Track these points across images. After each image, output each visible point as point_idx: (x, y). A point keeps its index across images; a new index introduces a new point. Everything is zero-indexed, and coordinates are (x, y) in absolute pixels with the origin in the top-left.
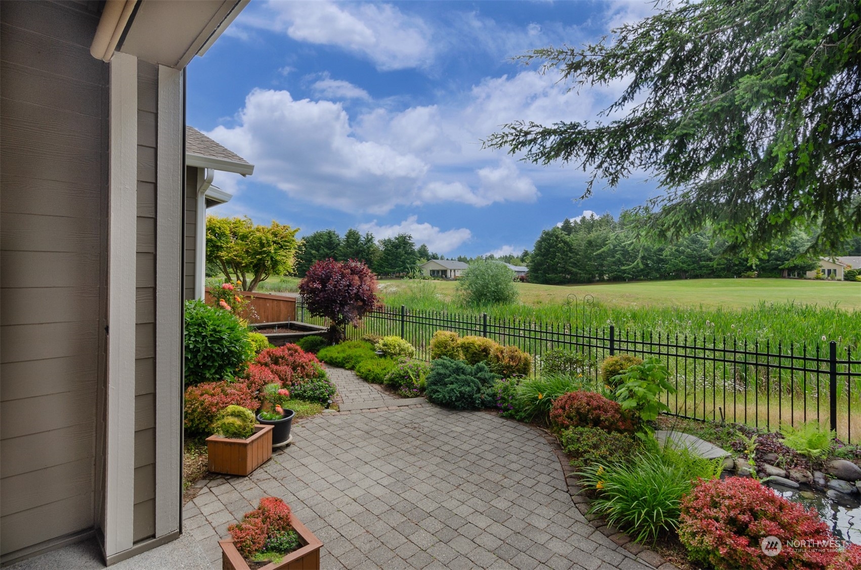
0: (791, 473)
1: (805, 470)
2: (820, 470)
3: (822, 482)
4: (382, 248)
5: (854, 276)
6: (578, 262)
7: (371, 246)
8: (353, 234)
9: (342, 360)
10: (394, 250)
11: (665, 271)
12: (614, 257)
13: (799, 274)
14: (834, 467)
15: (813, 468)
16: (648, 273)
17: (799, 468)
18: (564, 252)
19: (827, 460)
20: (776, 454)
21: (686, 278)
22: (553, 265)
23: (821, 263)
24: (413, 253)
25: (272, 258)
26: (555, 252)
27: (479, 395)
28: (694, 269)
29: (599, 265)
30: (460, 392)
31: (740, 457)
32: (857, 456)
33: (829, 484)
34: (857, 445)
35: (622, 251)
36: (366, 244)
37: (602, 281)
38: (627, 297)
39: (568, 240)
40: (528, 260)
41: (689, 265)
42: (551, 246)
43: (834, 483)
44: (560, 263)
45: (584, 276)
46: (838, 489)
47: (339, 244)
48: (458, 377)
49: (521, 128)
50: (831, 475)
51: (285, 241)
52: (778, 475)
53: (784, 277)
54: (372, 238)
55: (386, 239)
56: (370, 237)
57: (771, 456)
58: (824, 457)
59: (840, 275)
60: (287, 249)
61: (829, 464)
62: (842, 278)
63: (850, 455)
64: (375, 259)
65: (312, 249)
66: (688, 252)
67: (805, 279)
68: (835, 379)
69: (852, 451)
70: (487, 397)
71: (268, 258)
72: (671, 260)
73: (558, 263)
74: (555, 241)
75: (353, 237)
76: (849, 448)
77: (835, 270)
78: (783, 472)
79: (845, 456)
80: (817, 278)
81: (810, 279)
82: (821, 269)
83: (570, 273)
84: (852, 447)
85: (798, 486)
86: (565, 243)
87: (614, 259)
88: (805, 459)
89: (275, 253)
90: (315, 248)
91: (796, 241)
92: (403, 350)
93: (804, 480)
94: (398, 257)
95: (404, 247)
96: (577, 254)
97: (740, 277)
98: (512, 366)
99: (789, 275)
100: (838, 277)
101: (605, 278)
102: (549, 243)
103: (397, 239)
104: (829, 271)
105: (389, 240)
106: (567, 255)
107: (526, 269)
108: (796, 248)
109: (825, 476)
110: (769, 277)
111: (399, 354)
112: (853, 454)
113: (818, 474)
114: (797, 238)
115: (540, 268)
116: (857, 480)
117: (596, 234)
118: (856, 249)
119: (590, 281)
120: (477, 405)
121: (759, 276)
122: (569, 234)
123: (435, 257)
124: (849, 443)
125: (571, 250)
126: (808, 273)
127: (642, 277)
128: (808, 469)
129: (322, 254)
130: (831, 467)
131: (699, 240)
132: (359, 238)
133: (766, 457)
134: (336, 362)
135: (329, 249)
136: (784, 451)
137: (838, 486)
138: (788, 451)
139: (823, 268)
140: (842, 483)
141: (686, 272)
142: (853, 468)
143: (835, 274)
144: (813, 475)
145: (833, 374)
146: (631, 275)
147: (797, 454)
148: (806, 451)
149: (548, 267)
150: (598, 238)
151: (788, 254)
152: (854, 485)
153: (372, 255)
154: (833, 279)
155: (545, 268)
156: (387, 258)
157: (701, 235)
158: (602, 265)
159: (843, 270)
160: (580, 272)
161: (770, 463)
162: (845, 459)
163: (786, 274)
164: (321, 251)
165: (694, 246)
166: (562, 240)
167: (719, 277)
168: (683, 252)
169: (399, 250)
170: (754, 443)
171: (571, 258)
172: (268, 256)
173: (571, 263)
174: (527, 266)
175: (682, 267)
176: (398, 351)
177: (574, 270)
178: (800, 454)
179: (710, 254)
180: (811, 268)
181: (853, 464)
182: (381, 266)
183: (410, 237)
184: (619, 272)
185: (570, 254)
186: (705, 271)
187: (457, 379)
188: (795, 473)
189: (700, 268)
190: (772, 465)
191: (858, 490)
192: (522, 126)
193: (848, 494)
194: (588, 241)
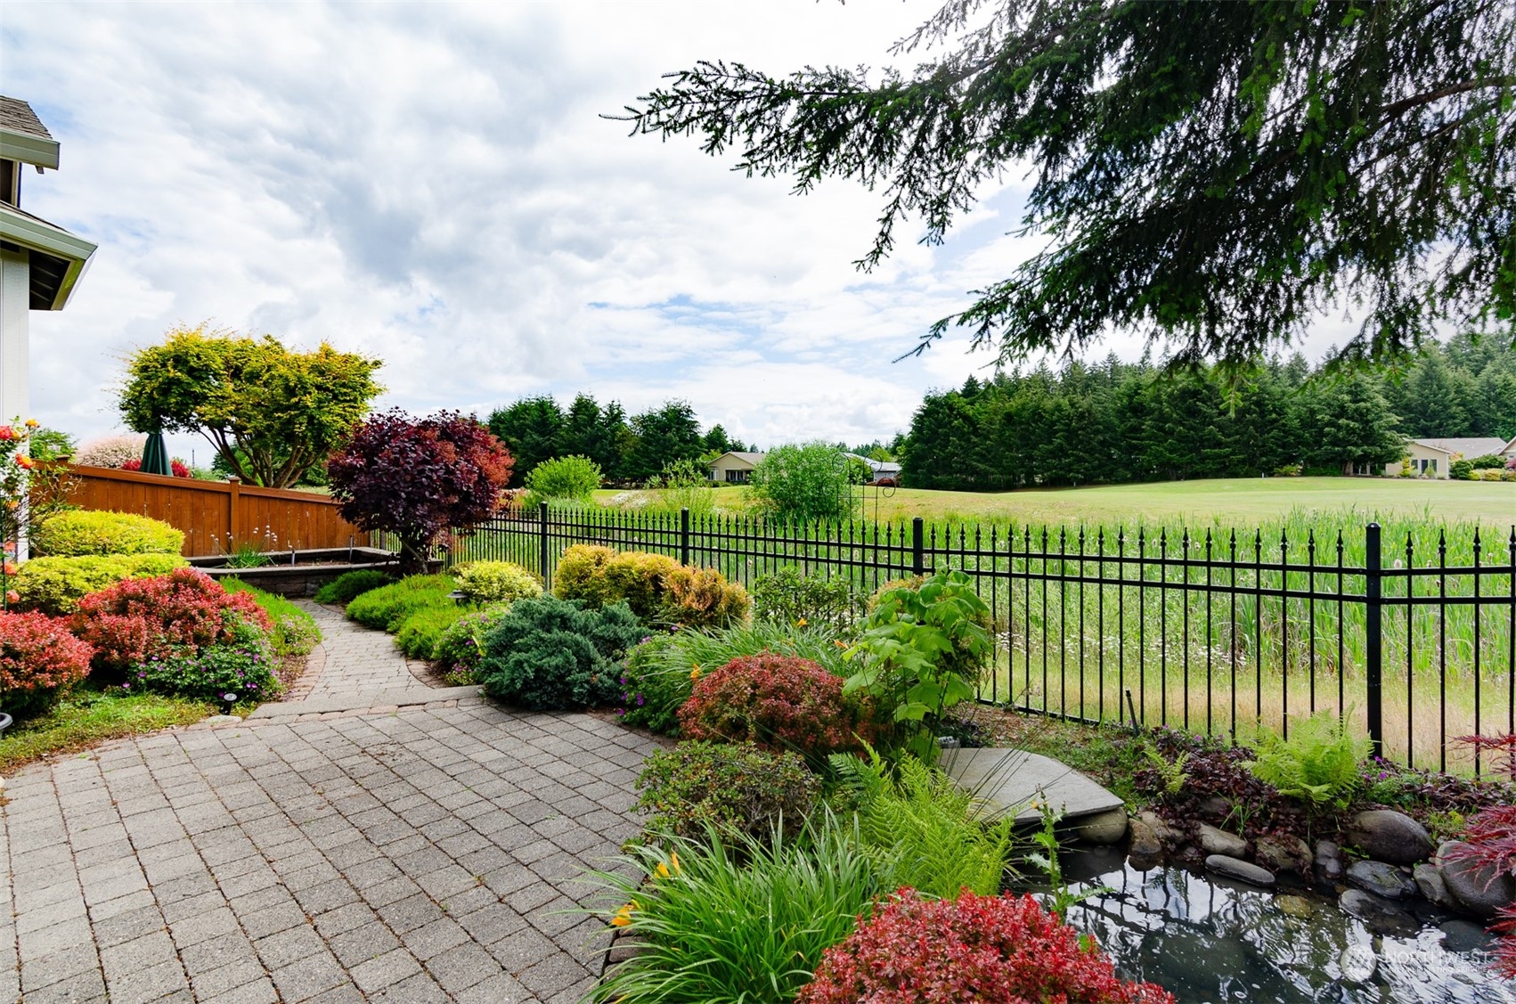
0: (1260, 848)
1: (1293, 838)
2: (1330, 837)
3: (1332, 867)
4: (638, 432)
5: (1467, 471)
6: (989, 452)
7: (617, 429)
8: (586, 407)
9: (383, 614)
10: (660, 435)
12: (1051, 442)
13: (1372, 469)
14: (1362, 830)
15: (1314, 833)
16: (1112, 471)
17: (1280, 833)
18: (964, 434)
19: (1349, 810)
20: (1227, 800)
21: (1178, 479)
22: (944, 459)
23: (1410, 449)
24: (695, 438)
25: (311, 418)
26: (947, 435)
27: (586, 675)
28: (1191, 462)
29: (1025, 457)
30: (538, 670)
31: (1147, 809)
32: (1422, 797)
33: (1349, 872)
34: (1427, 771)
35: (1066, 431)
36: (607, 426)
37: (1030, 485)
38: (1061, 507)
39: (971, 413)
40: (901, 450)
41: (1182, 455)
42: (940, 424)
43: (1362, 870)
44: (957, 455)
45: (996, 476)
46: (1369, 886)
47: (559, 426)
48: (544, 635)
49: (720, 81)
50: (1356, 850)
51: (344, 385)
52: (1227, 852)
53: (1346, 475)
54: (620, 413)
55: (646, 414)
56: (616, 412)
57: (1219, 803)
58: (1343, 804)
59: (1444, 469)
60: (345, 401)
61: (1352, 821)
62: (1447, 474)
63: (1407, 797)
64: (626, 452)
65: (510, 434)
66: (1180, 432)
67: (1383, 477)
68: (1379, 613)
69: (1410, 787)
70: (605, 678)
71: (304, 419)
72: (1150, 447)
73: (954, 455)
74: (949, 416)
75: (584, 408)
76: (1407, 778)
77: (1434, 462)
78: (1238, 844)
79: (1393, 800)
80: (1404, 476)
81: (1391, 477)
82: (1410, 459)
83: (974, 472)
84: (1414, 777)
85: (1272, 879)
86: (966, 418)
87: (1051, 447)
88: (1297, 810)
89: (319, 408)
90: (516, 432)
91: (1368, 410)
92: (510, 589)
93: (1288, 863)
94: (667, 448)
95: (678, 429)
96: (987, 438)
97: (1271, 475)
98: (698, 612)
99: (1356, 471)
100: (1439, 473)
101: (1037, 480)
102: (936, 419)
103: (664, 414)
104: (1425, 463)
105: (651, 418)
106: (968, 440)
107: (897, 468)
108: (1368, 422)
109: (1342, 851)
110: (1322, 475)
111: (500, 598)
112: (1415, 793)
113: (1325, 848)
114: (1369, 405)
115: (922, 463)
116: (1416, 861)
117: (1020, 401)
118: (1471, 425)
119: (1010, 487)
120: (575, 699)
121: (1304, 473)
122: (972, 404)
123: (738, 448)
124: (1410, 766)
125: (975, 432)
126: (1389, 467)
127: (1102, 478)
128: (1302, 835)
129: (528, 443)
130: (1355, 829)
131: (1199, 410)
132: (596, 413)
133: (1206, 808)
134: (371, 619)
135: (542, 434)
136: (1250, 790)
137: (1370, 878)
138: (1258, 787)
139: (1413, 458)
140: (1382, 869)
141: (1177, 467)
142: (1408, 830)
143: (1435, 469)
144: (1313, 849)
145: (1374, 602)
146: (1081, 474)
147: (1280, 798)
148: (1298, 791)
149: (936, 461)
150: (1024, 409)
151: (1354, 433)
152: (1410, 875)
153: (620, 445)
154: (1430, 477)
155: (930, 464)
156: (647, 449)
157: (1204, 402)
158: (1031, 458)
159: (1448, 461)
160: (992, 470)
161: (1214, 821)
162: (1391, 806)
163: (1350, 468)
164: (527, 439)
165: (1191, 422)
166: (959, 413)
167: (1236, 476)
168: (1171, 433)
169: (669, 435)
170: (1182, 772)
171: (976, 445)
172: (302, 414)
173: (976, 454)
174: (898, 461)
175: (1170, 459)
176: (496, 592)
177: (982, 466)
178: (1287, 796)
179: (1220, 436)
180: (1393, 457)
181: (1409, 822)
182: (636, 463)
183: (688, 411)
184: (1060, 469)
185: (974, 439)
186: (1210, 465)
187: (542, 639)
188: (1269, 848)
189: (1203, 459)
190: (1217, 825)
191: (1419, 888)
192: (723, 79)
193: (1394, 900)
194: (1006, 414)
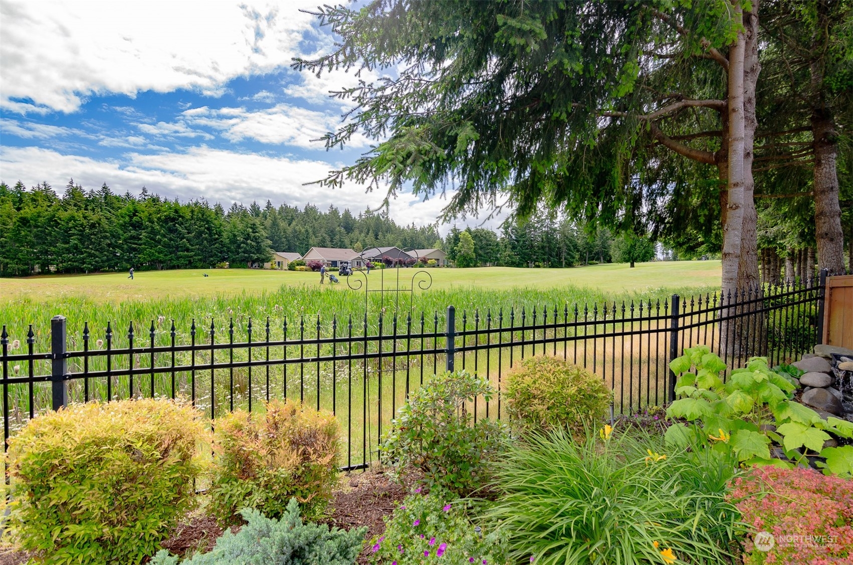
5: (294, 267)
11: (139, 261)
12: (66, 242)
13: (259, 265)
16: (116, 264)
21: (162, 269)
23: (274, 256)
28: (171, 260)
35: (80, 235)
37: (45, 273)
41: (166, 255)
45: (14, 267)
59: (286, 266)
62: (287, 268)
66: (165, 241)
72: (145, 249)
77: (282, 263)
80: (273, 269)
81: (266, 269)
82: (274, 261)
87: (67, 246)
91: (259, 237)
97: (214, 268)
100: (284, 268)
101: (52, 269)
104: (279, 262)
108: (259, 243)
110: (239, 268)
114: (259, 234)
121: (230, 267)
126: (266, 264)
131: (177, 230)
141: (161, 262)
143: (283, 266)
146: (92, 265)
151: (253, 247)
157: (179, 225)
158: (47, 253)
159: (286, 262)
163: (249, 264)
165: (171, 236)
167: (196, 267)
168: (159, 242)
175: (158, 257)
179: (188, 245)
180: (268, 260)
184: (75, 261)
186: (182, 261)
189: (178, 258)
194: (21, 218)
